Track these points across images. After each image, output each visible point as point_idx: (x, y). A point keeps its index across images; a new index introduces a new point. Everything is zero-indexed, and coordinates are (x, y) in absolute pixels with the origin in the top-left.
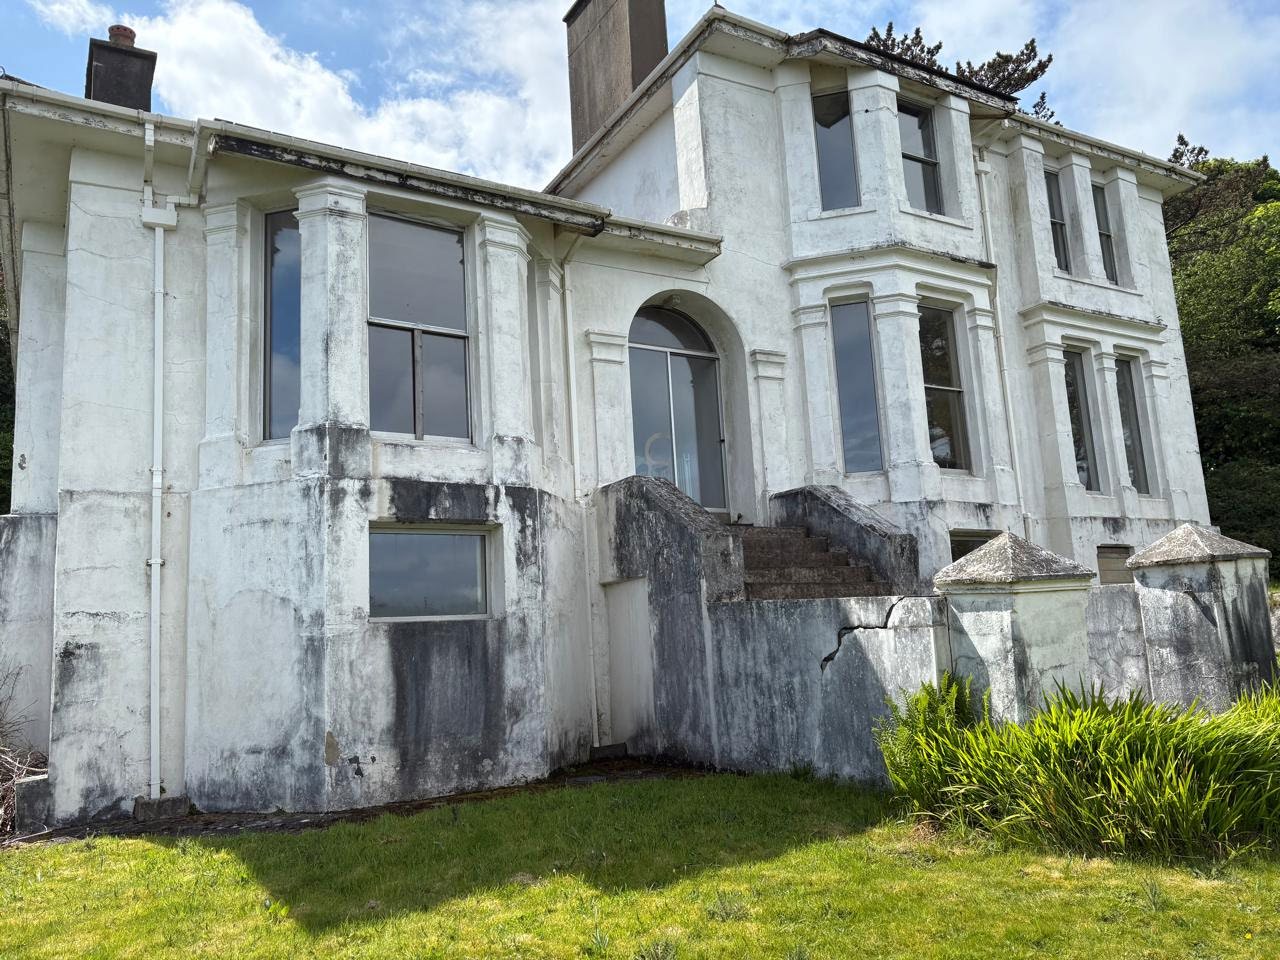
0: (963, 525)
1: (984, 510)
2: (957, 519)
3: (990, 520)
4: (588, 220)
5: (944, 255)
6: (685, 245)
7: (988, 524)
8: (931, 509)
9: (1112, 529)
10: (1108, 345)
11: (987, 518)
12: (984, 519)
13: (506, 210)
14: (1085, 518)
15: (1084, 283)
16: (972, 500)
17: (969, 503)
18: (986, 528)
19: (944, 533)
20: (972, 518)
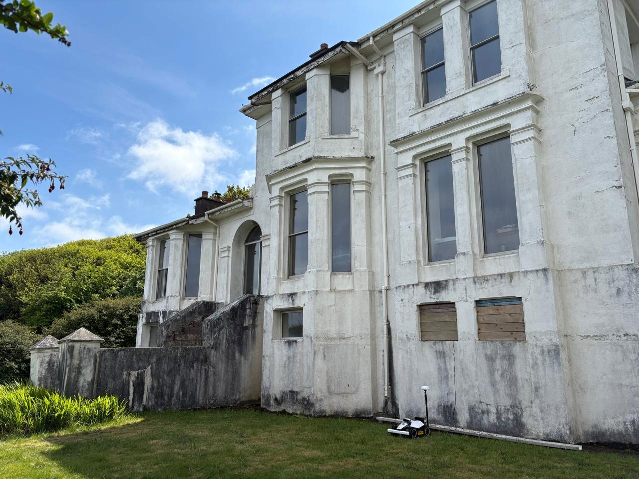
0: (280, 306)
1: (292, 297)
2: (278, 304)
3: (294, 302)
4: (184, 223)
5: (285, 169)
6: (233, 208)
7: (293, 304)
8: (267, 300)
9: (433, 290)
10: (458, 141)
11: (293, 301)
12: (291, 301)
13: (172, 229)
14: (408, 286)
15: (439, 105)
16: (285, 292)
17: (285, 294)
18: (291, 306)
19: (270, 312)
20: (285, 302)
